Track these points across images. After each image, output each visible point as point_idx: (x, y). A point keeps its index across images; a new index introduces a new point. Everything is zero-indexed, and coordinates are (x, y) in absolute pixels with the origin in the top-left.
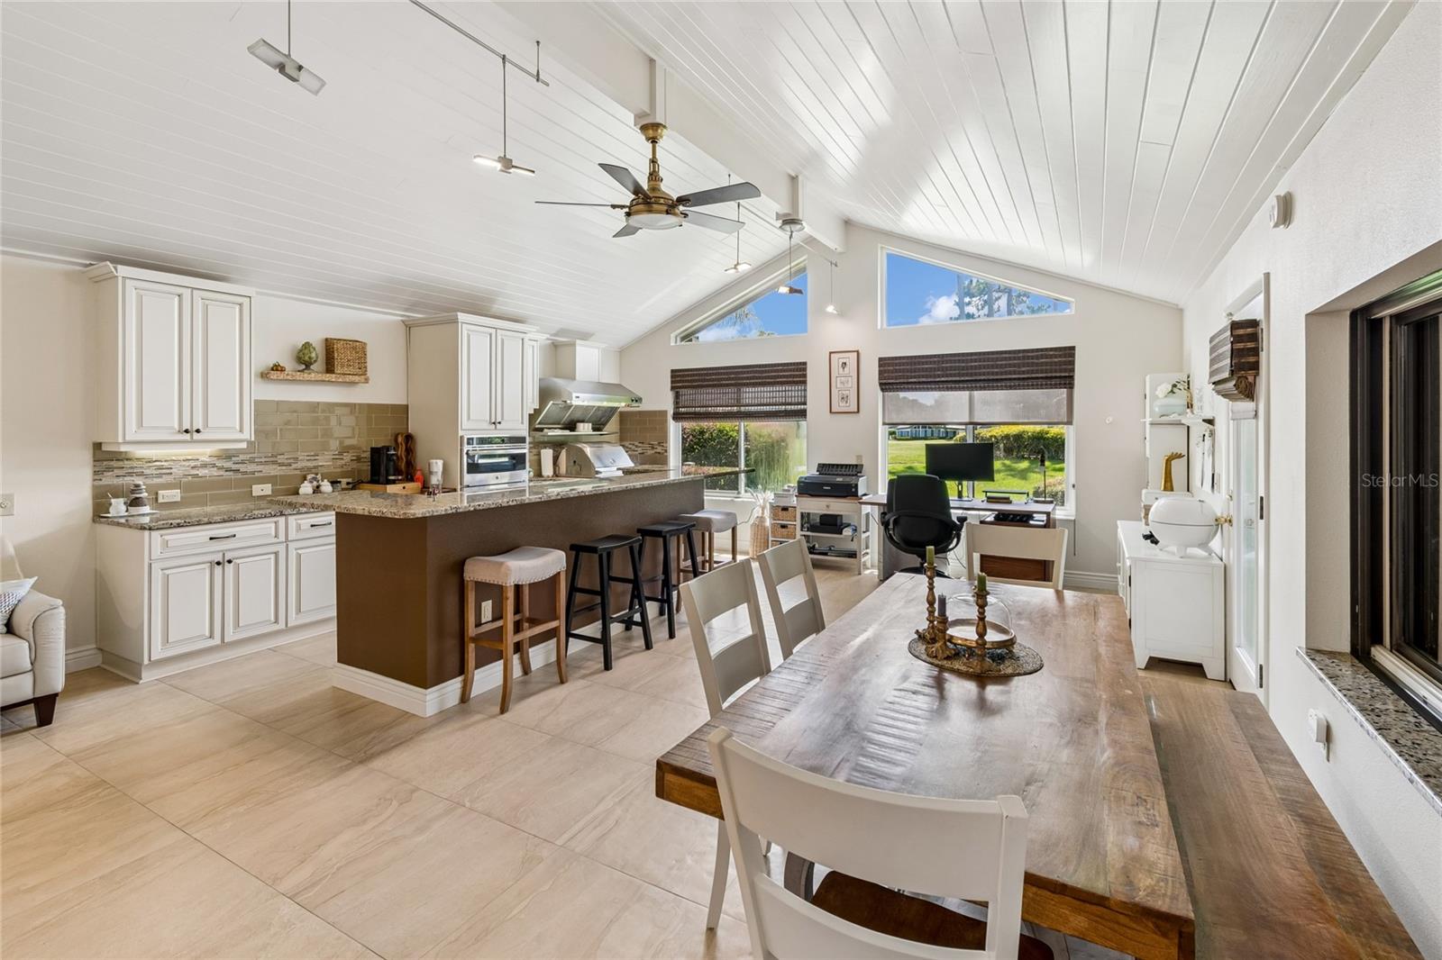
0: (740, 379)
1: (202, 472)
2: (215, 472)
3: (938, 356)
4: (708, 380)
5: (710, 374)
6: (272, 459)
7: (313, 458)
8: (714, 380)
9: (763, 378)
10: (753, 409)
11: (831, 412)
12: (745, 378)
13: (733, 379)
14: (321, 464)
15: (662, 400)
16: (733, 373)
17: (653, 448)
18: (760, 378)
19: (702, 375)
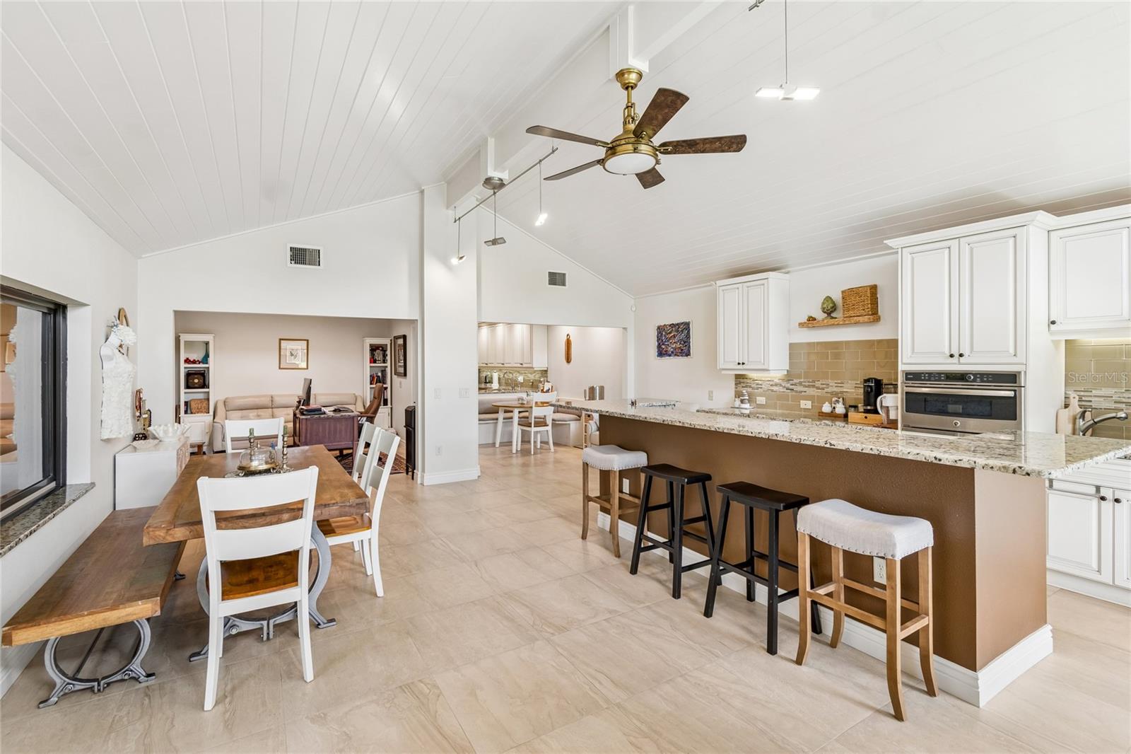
1: (775, 388)
2: (782, 389)
6: (811, 384)
7: (840, 385)
14: (845, 390)
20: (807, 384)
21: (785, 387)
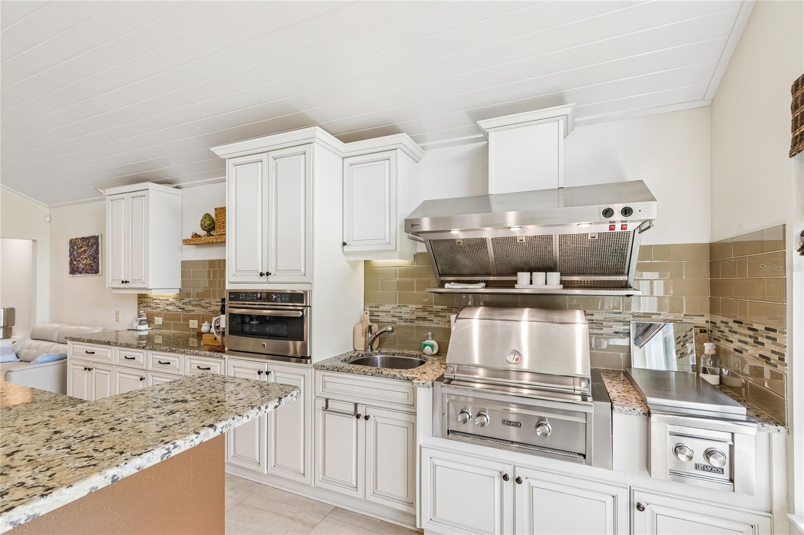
1: (170, 308)
2: (175, 309)
6: (198, 303)
20: (195, 303)
21: (177, 306)
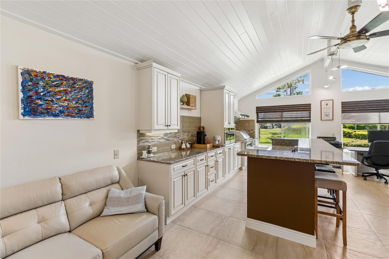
0: (283, 109)
1: (161, 141)
2: (164, 140)
3: (368, 101)
4: (271, 110)
5: (272, 108)
8: (273, 110)
9: (293, 109)
10: (288, 119)
11: (321, 120)
12: (286, 109)
13: (281, 109)
15: (253, 116)
16: (281, 108)
17: (249, 131)
18: (292, 109)
19: (268, 108)
20: (173, 136)
